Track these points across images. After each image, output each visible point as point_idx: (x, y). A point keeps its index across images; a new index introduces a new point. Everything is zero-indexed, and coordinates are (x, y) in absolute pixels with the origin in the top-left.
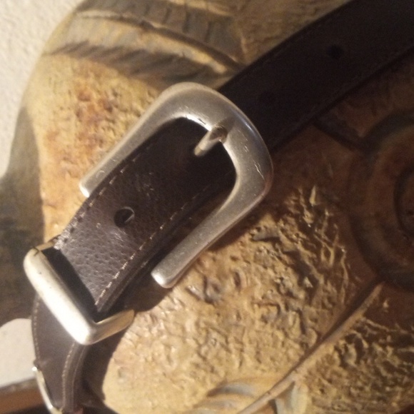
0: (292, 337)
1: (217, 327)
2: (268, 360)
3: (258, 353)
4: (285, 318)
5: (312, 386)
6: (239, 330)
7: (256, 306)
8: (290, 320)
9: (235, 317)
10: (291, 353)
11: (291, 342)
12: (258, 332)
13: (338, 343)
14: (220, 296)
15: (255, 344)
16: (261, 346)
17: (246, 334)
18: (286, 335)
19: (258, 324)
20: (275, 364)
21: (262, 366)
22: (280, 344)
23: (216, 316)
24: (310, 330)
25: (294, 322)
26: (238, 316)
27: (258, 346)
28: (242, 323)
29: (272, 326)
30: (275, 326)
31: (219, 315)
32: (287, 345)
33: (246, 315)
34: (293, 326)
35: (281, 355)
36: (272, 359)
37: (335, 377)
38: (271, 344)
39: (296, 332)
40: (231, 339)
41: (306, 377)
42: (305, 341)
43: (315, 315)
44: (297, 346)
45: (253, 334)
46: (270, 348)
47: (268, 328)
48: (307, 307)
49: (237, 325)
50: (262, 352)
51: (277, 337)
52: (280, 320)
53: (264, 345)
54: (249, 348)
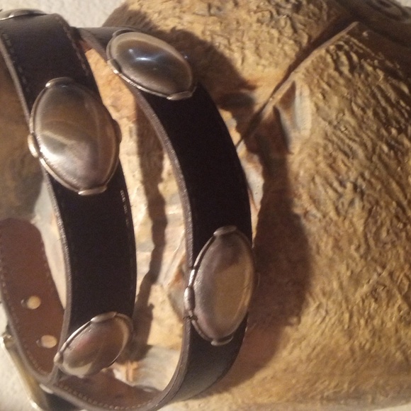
0: (286, 35)
1: (220, 33)
2: (267, 55)
3: (257, 48)
4: (277, 21)
5: (312, 87)
6: (240, 33)
7: (252, 13)
8: (282, 23)
9: (235, 23)
10: (287, 48)
11: (285, 39)
12: (255, 31)
13: (328, 47)
14: (222, 12)
15: (254, 41)
16: (259, 42)
17: (245, 34)
18: (280, 33)
19: (255, 26)
20: (273, 59)
21: (263, 62)
22: (276, 40)
23: (219, 24)
24: (300, 31)
25: (286, 23)
26: (238, 23)
27: (256, 42)
28: (241, 28)
29: (267, 25)
30: (270, 27)
31: (221, 23)
32: (282, 41)
33: (245, 20)
34: (285, 27)
35: (278, 50)
36: (270, 53)
37: (333, 83)
38: (268, 40)
39: (288, 31)
40: (233, 40)
41: (305, 76)
42: (297, 39)
43: (303, 21)
44: (291, 42)
45: (252, 34)
46: (268, 43)
47: (264, 27)
48: (295, 15)
49: (237, 30)
50: (261, 48)
51: (273, 34)
52: (274, 22)
53: (262, 41)
54: (249, 45)
